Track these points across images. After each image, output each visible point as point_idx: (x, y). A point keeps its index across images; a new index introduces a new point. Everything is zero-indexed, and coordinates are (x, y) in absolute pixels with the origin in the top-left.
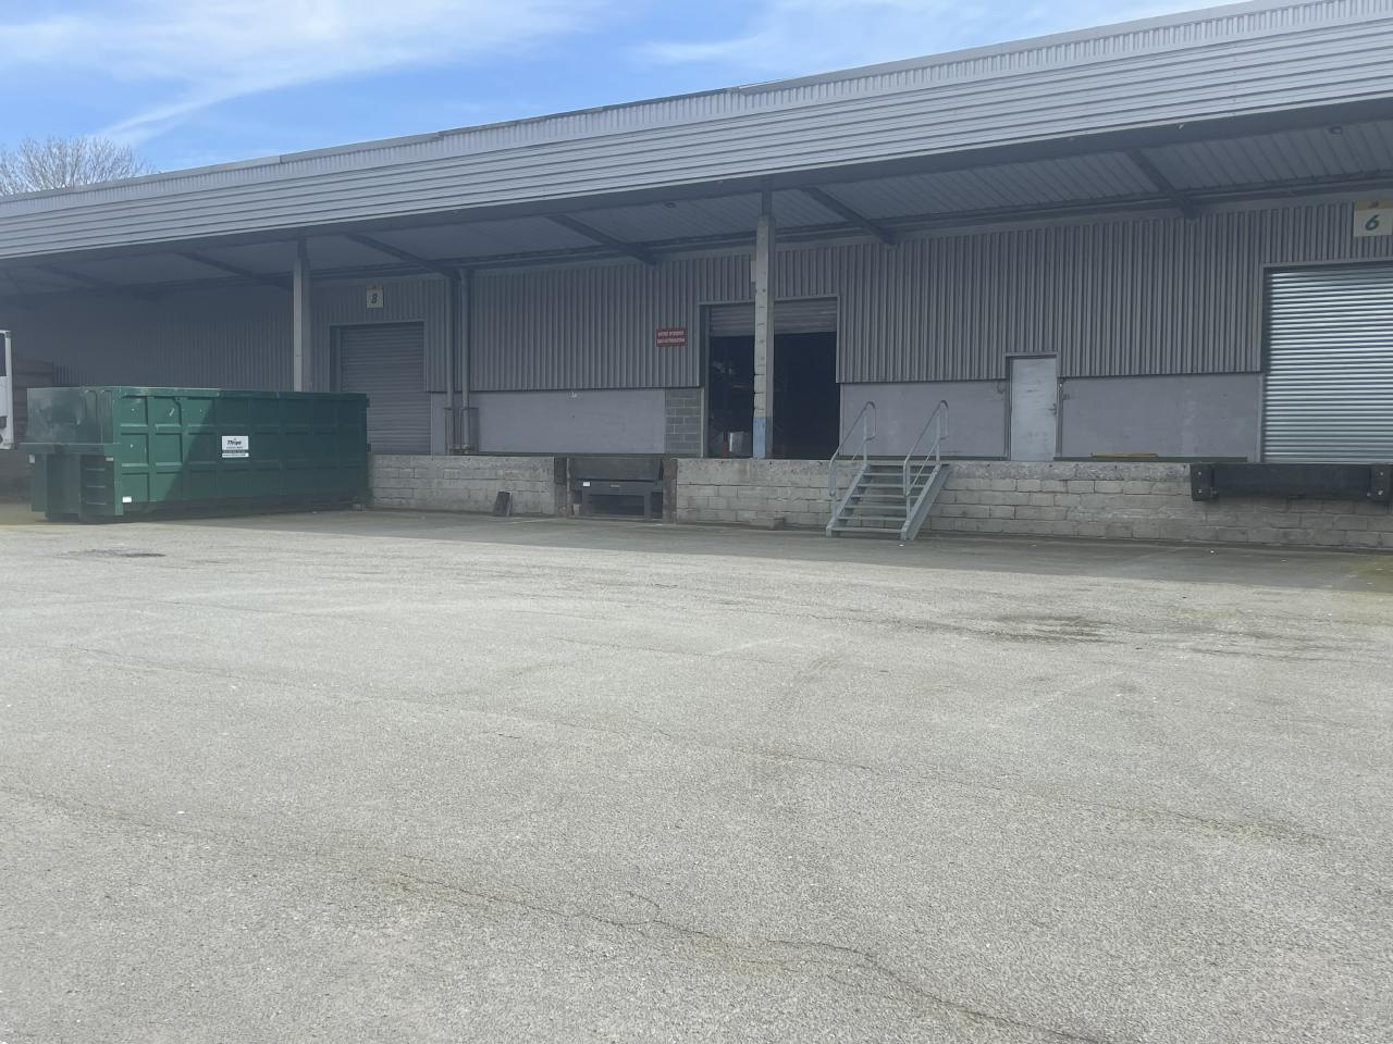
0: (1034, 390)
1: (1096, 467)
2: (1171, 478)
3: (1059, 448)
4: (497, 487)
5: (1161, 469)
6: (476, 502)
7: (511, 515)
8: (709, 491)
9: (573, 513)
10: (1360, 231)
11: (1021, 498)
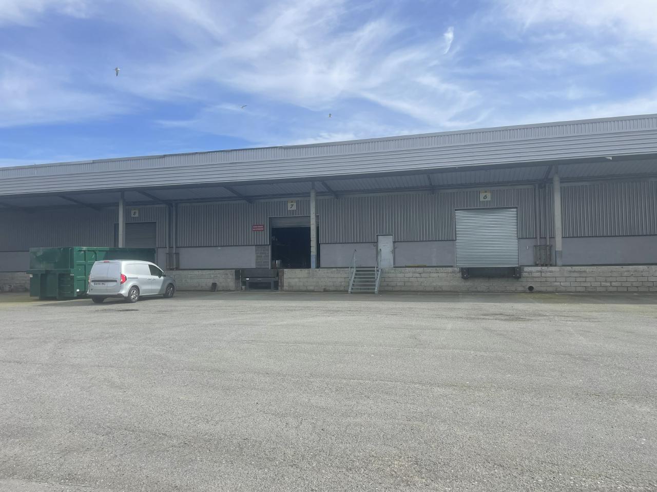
0: (386, 245)
1: (430, 269)
2: (453, 272)
3: (394, 263)
4: (212, 281)
5: (450, 269)
6: (202, 287)
7: (217, 291)
8: (296, 280)
9: (242, 289)
10: (482, 199)
11: (406, 279)
